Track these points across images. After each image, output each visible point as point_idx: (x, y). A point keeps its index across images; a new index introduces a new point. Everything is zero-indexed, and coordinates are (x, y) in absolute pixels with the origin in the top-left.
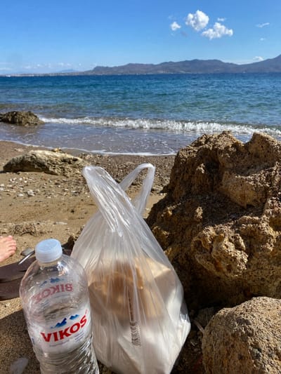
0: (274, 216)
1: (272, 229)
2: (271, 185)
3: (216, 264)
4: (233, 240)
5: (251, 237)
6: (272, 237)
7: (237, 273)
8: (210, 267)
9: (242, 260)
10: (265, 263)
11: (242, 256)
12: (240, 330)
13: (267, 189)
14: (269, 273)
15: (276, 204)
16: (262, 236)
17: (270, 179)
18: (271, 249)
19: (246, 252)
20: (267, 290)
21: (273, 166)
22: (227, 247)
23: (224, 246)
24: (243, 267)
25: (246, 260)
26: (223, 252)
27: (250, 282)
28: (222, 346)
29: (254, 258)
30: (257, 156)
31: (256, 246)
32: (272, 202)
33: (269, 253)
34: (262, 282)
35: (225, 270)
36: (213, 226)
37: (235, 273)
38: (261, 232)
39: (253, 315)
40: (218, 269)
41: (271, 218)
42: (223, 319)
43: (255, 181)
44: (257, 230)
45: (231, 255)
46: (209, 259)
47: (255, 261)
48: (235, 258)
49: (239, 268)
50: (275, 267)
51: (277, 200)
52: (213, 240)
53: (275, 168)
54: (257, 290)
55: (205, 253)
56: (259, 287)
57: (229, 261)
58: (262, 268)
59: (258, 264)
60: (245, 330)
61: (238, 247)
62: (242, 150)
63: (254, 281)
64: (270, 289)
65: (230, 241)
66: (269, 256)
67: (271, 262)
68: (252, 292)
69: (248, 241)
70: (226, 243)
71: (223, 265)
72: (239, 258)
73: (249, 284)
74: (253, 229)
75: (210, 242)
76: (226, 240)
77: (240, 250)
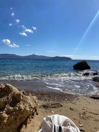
0: (7, 110)
1: (6, 115)
2: (8, 100)
6: (6, 117)
10: (4, 127)
13: (7, 102)
14: (6, 130)
15: (8, 106)
16: (3, 118)
17: (8, 98)
18: (6, 122)
21: (9, 94)
30: (6, 91)
31: (1, 122)
32: (7, 106)
33: (5, 123)
41: (6, 111)
43: (3, 100)
44: (1, 116)
51: (9, 105)
53: (9, 95)
58: (4, 129)
59: (2, 128)
62: (3, 90)
67: (7, 126)
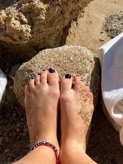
1: (42, 4)
3: (12, 37)
4: (18, 18)
5: (30, 13)
6: (43, 9)
7: (26, 40)
8: (9, 40)
9: (27, 31)
10: (42, 28)
11: (26, 28)
12: (28, 77)
14: (47, 33)
16: (37, 11)
18: (44, 18)
19: (29, 24)
20: (48, 43)
22: (15, 25)
23: (12, 25)
24: (29, 35)
25: (30, 30)
26: (12, 29)
27: (37, 42)
28: (22, 87)
29: (35, 27)
31: (34, 18)
33: (43, 21)
34: (44, 40)
35: (18, 40)
36: (5, 9)
37: (24, 41)
38: (35, 8)
39: (35, 66)
40: (15, 40)
42: (21, 72)
44: (32, 7)
45: (18, 30)
46: (6, 35)
47: (36, 29)
48: (22, 31)
49: (26, 37)
50: (49, 29)
52: (5, 21)
54: (43, 45)
55: (2, 31)
56: (44, 43)
57: (18, 33)
58: (42, 32)
59: (38, 30)
60: (31, 76)
61: (22, 22)
63: (39, 41)
64: (50, 43)
65: (16, 19)
66: (44, 23)
67: (46, 26)
68: (40, 47)
69: (29, 16)
70: (14, 22)
71: (16, 37)
72: (24, 30)
73: (37, 43)
74: (30, 7)
75: (4, 23)
76: (13, 19)
77: (25, 24)
